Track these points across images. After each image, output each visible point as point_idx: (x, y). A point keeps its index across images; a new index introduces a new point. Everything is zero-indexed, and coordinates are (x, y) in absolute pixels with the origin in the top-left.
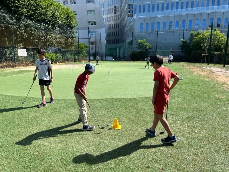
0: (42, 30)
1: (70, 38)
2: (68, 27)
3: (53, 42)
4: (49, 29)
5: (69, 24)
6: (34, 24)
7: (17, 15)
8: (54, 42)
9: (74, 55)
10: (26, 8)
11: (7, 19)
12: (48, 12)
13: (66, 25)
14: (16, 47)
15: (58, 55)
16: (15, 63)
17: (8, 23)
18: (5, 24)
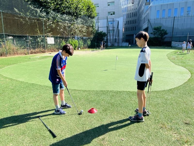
0: (67, 20)
1: (91, 27)
2: (89, 17)
6: (60, 16)
8: (77, 31)
11: (38, 13)
12: (72, 5)
15: (80, 42)
16: (45, 49)
17: (40, 16)
18: (37, 17)
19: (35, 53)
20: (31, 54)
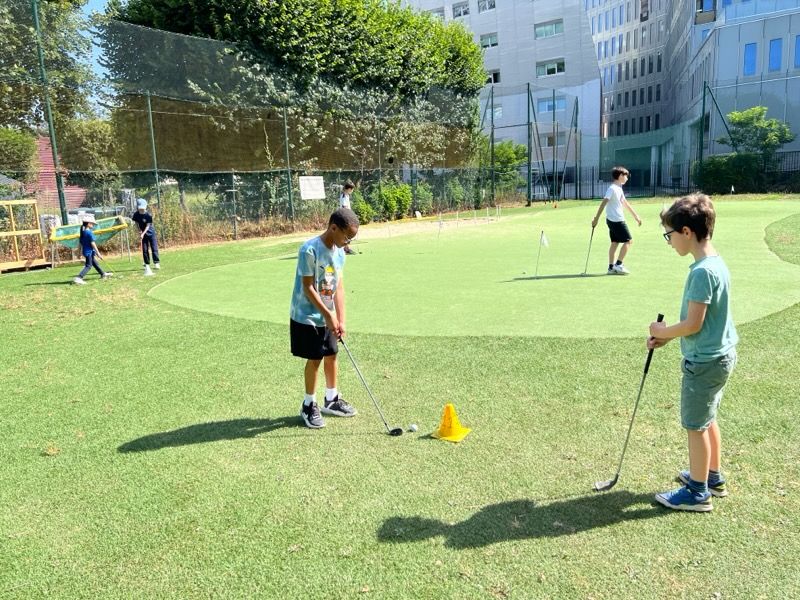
0: (370, 110)
1: (462, 127)
2: (457, 92)
3: (403, 148)
4: (392, 108)
5: (459, 83)
6: (346, 95)
7: (296, 76)
8: (409, 147)
9: (476, 187)
10: (322, 50)
11: (268, 91)
12: (389, 52)
13: (448, 88)
14: (293, 172)
15: (421, 189)
16: (291, 219)
17: (274, 101)
18: (266, 104)
19: (257, 234)
20: (245, 236)
